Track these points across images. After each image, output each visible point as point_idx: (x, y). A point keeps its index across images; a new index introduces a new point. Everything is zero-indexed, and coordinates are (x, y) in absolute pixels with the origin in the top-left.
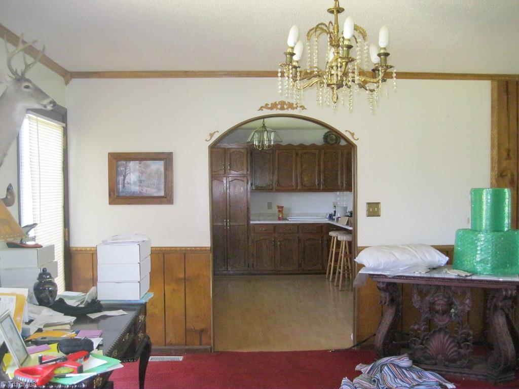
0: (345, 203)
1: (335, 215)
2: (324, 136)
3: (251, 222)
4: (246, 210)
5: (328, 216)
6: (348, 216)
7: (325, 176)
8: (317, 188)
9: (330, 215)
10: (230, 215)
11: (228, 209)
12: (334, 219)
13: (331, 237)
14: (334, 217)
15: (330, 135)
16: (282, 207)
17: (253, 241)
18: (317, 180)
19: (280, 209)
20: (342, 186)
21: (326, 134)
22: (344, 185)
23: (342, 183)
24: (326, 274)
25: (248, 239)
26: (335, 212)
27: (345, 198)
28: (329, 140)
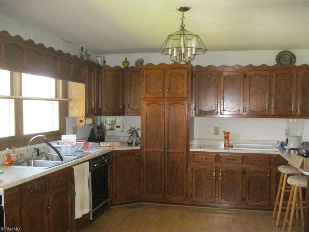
0: (299, 132)
1: (286, 145)
2: (277, 56)
3: (191, 150)
4: (186, 137)
5: (279, 145)
6: (303, 155)
7: (276, 101)
8: (267, 114)
9: (281, 143)
10: (168, 141)
11: (166, 135)
12: (286, 149)
13: (280, 173)
14: (285, 147)
15: (284, 55)
16: (229, 133)
17: (192, 170)
18: (267, 105)
19: (226, 135)
20: (296, 112)
21: (280, 54)
22: (299, 110)
23: (296, 108)
24: (273, 210)
25: (187, 167)
26: (287, 140)
27: (299, 126)
28: (282, 61)
